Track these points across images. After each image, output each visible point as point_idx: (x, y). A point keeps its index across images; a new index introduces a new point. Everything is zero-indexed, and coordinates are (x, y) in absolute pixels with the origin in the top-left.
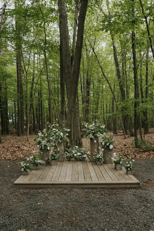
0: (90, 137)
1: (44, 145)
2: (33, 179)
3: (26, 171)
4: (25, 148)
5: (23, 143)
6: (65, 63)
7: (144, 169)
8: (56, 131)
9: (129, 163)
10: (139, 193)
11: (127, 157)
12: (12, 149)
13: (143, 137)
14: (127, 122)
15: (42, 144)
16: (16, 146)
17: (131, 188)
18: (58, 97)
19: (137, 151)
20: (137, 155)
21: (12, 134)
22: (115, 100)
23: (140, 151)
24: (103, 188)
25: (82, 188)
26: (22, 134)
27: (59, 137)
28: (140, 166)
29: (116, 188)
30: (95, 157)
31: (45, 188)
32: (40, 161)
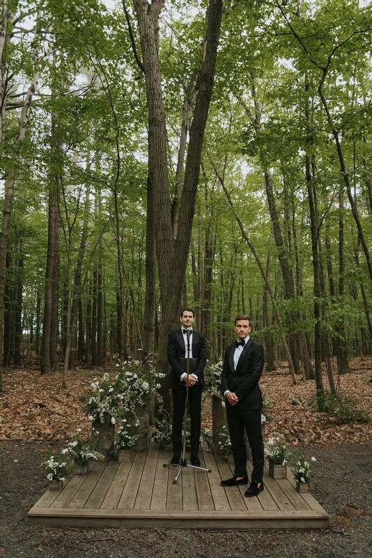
0: (212, 393)
1: (104, 413)
2: (74, 502)
3: (58, 481)
4: (58, 408)
5: (52, 393)
6: (159, 218)
7: (338, 474)
8: (132, 376)
9: (303, 466)
10: (328, 544)
11: (299, 440)
12: (27, 412)
13: (336, 382)
14: (298, 344)
15: (99, 410)
16: (37, 401)
17: (308, 530)
18: (140, 281)
19: (321, 420)
20: (322, 432)
21: (28, 365)
22: (270, 293)
23: (330, 422)
24: (241, 531)
25: (192, 529)
26: (51, 367)
27: (139, 392)
28: (329, 466)
29: (273, 529)
30: (223, 444)
31: (102, 528)
32: (91, 455)
